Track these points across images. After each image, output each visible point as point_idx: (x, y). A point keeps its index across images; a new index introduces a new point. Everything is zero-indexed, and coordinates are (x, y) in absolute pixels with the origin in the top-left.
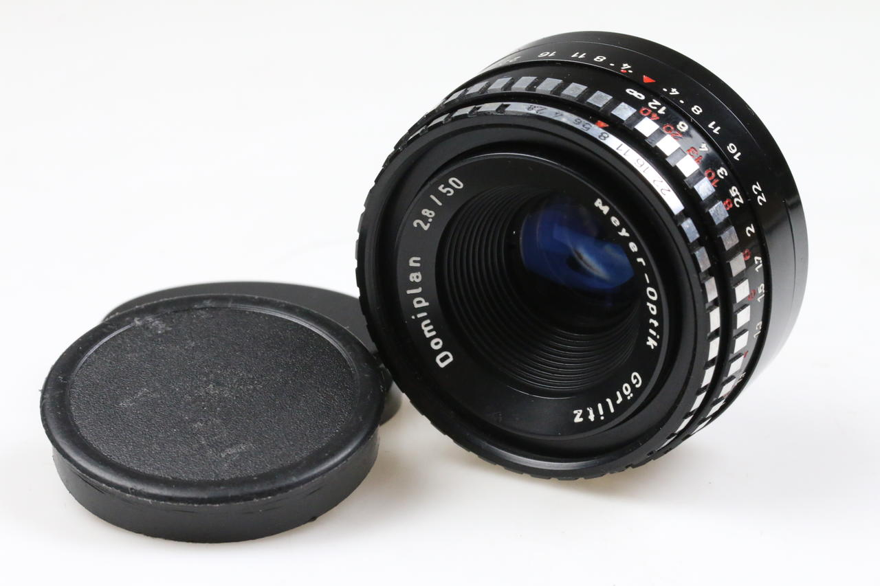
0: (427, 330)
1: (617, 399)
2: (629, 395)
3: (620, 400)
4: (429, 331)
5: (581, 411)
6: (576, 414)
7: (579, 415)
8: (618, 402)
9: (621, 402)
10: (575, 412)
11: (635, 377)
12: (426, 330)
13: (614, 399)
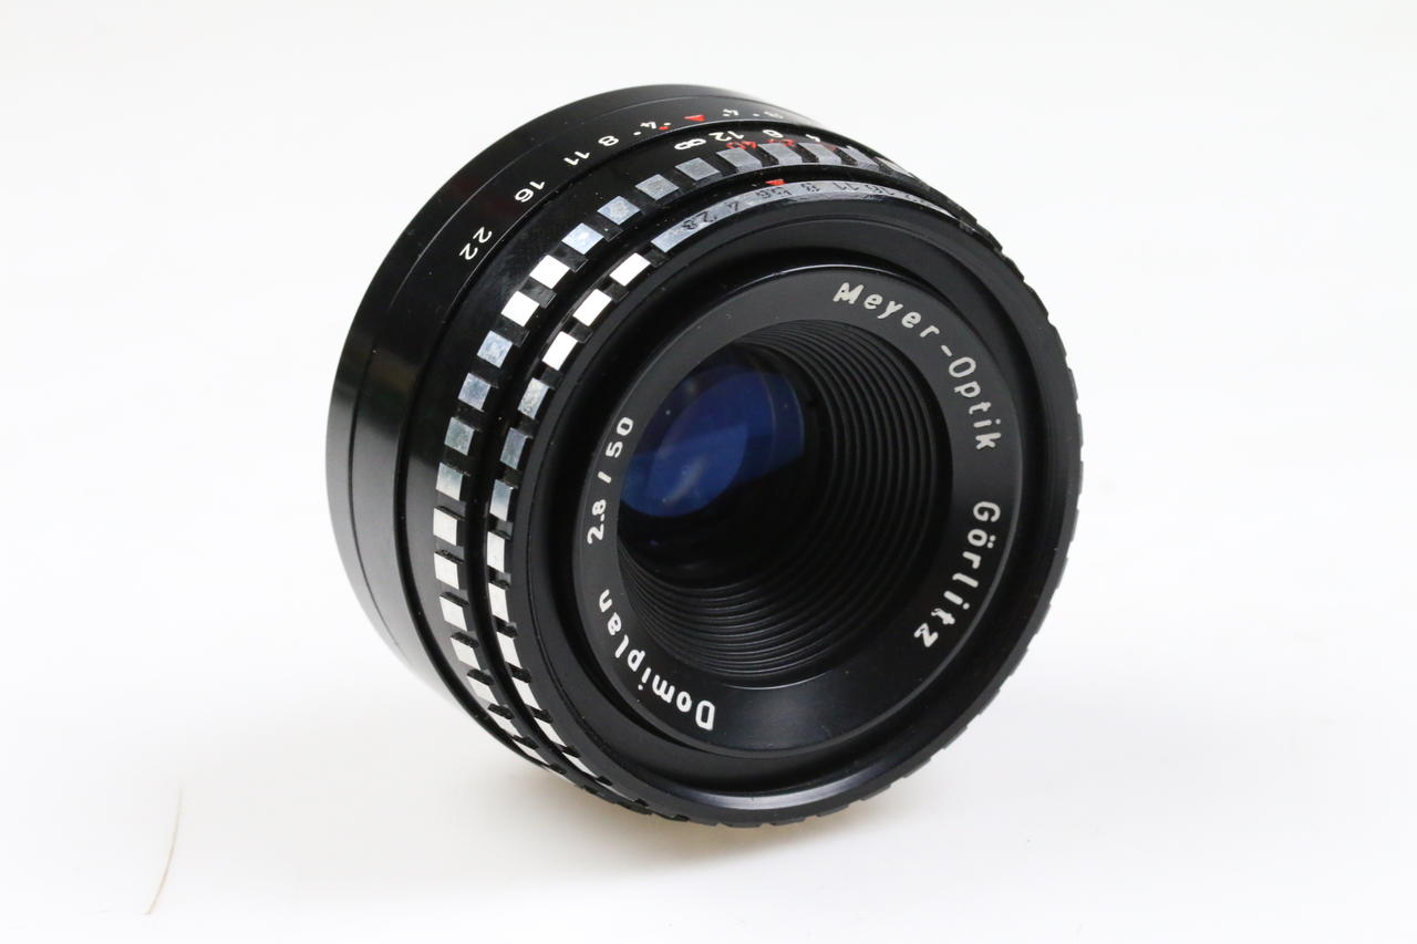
0: (664, 692)
1: (971, 562)
2: (988, 541)
3: (976, 560)
4: (666, 692)
5: (925, 626)
6: (921, 637)
7: (926, 633)
8: (976, 565)
9: (981, 562)
10: (917, 634)
11: (982, 511)
12: (660, 692)
13: (966, 567)
